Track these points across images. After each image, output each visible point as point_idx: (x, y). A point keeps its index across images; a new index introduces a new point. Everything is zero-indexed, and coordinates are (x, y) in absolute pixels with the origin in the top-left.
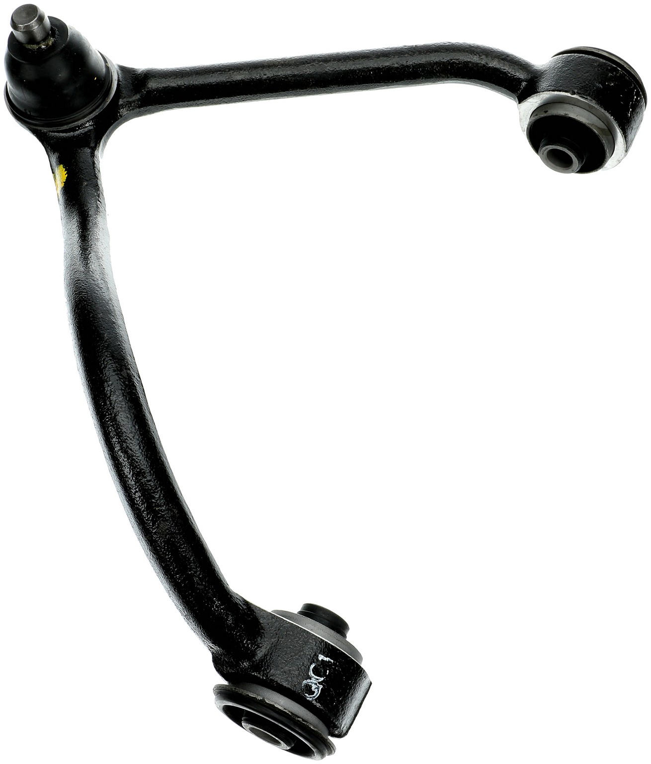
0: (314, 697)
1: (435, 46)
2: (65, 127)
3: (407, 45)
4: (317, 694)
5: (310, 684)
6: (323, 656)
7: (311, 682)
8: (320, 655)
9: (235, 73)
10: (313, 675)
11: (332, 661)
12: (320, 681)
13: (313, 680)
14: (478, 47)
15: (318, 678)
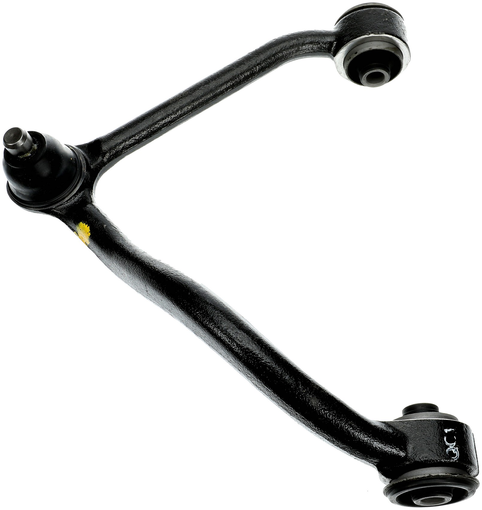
0: (457, 457)
1: (267, 45)
2: (67, 199)
3: (250, 52)
4: (458, 454)
5: (451, 450)
6: (447, 430)
7: (451, 449)
8: (445, 430)
9: (155, 116)
10: (449, 444)
11: (453, 430)
12: (454, 445)
13: (451, 447)
14: (293, 35)
15: (452, 444)
